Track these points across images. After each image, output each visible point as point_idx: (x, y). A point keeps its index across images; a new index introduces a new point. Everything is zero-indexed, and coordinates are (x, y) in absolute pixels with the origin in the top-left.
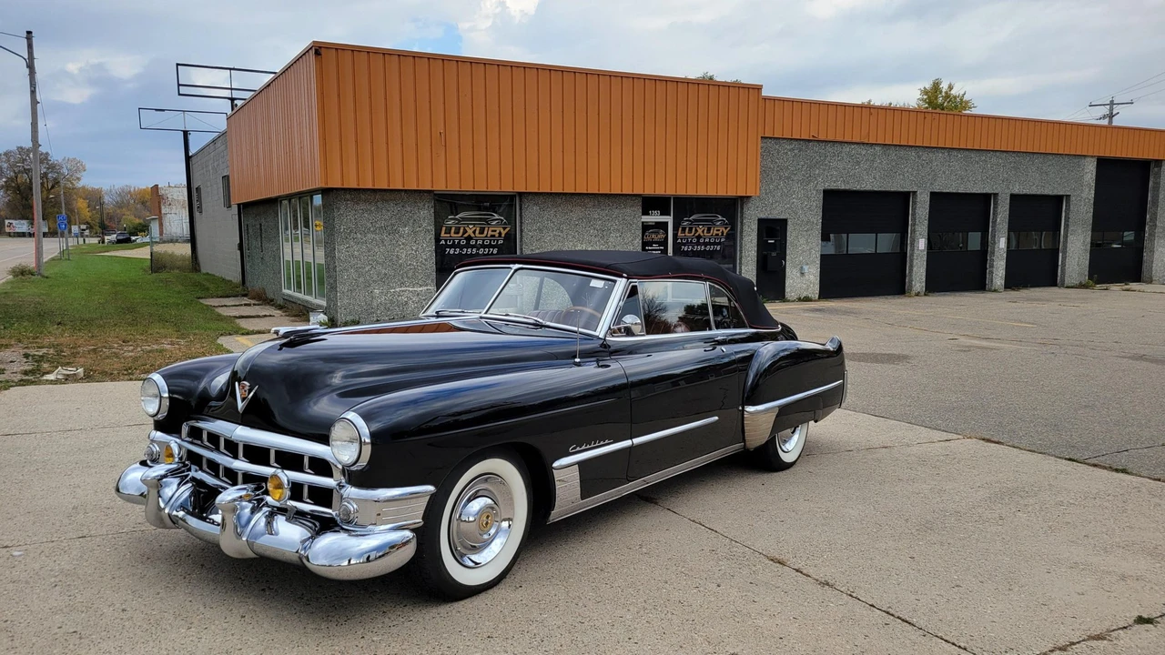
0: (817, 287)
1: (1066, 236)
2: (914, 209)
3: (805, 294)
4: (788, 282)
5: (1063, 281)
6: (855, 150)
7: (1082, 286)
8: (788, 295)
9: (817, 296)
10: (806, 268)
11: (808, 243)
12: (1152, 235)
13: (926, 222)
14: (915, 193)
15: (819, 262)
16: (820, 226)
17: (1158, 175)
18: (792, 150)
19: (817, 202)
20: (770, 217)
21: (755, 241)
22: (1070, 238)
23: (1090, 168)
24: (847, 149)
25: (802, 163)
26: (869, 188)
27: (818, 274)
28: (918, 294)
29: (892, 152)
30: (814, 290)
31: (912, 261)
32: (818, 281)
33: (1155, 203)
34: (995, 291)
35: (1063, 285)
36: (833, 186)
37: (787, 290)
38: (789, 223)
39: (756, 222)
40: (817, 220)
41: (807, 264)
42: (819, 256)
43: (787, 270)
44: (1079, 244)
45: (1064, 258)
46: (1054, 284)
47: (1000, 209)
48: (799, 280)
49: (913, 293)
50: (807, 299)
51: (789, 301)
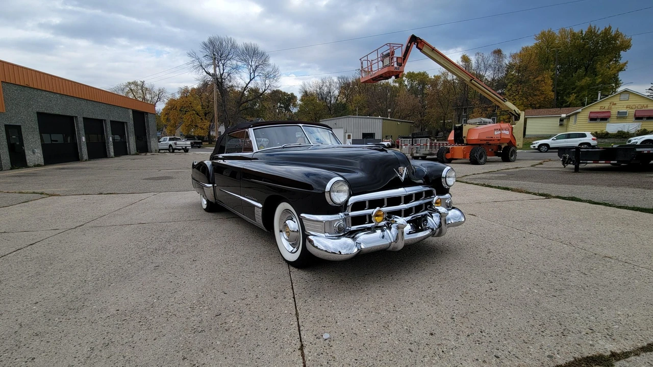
0: (43, 159)
1: (128, 137)
2: (77, 124)
3: (37, 163)
4: (27, 158)
5: (130, 153)
6: (48, 95)
7: (136, 154)
8: (28, 164)
9: (43, 164)
10: (35, 150)
11: (33, 138)
12: (149, 137)
13: (83, 130)
14: (76, 117)
15: (41, 147)
16: (38, 130)
17: (147, 117)
18: (16, 90)
19: (35, 117)
20: (11, 124)
21: (5, 137)
22: (130, 138)
23: (131, 113)
24: (44, 93)
25: (23, 98)
26: (57, 113)
27: (42, 153)
28: (86, 160)
29: (64, 97)
30: (41, 161)
31: (81, 146)
32: (42, 156)
33: (148, 127)
34: (112, 157)
35: (130, 154)
36: (41, 111)
37: (28, 161)
38: (22, 127)
39: (4, 126)
40: (36, 127)
41: (35, 148)
42: (40, 144)
43: (26, 151)
44: (132, 140)
45: (129, 145)
46: (127, 154)
47: (108, 126)
48: (33, 157)
49: (84, 160)
50: (39, 166)
51: (30, 167)
